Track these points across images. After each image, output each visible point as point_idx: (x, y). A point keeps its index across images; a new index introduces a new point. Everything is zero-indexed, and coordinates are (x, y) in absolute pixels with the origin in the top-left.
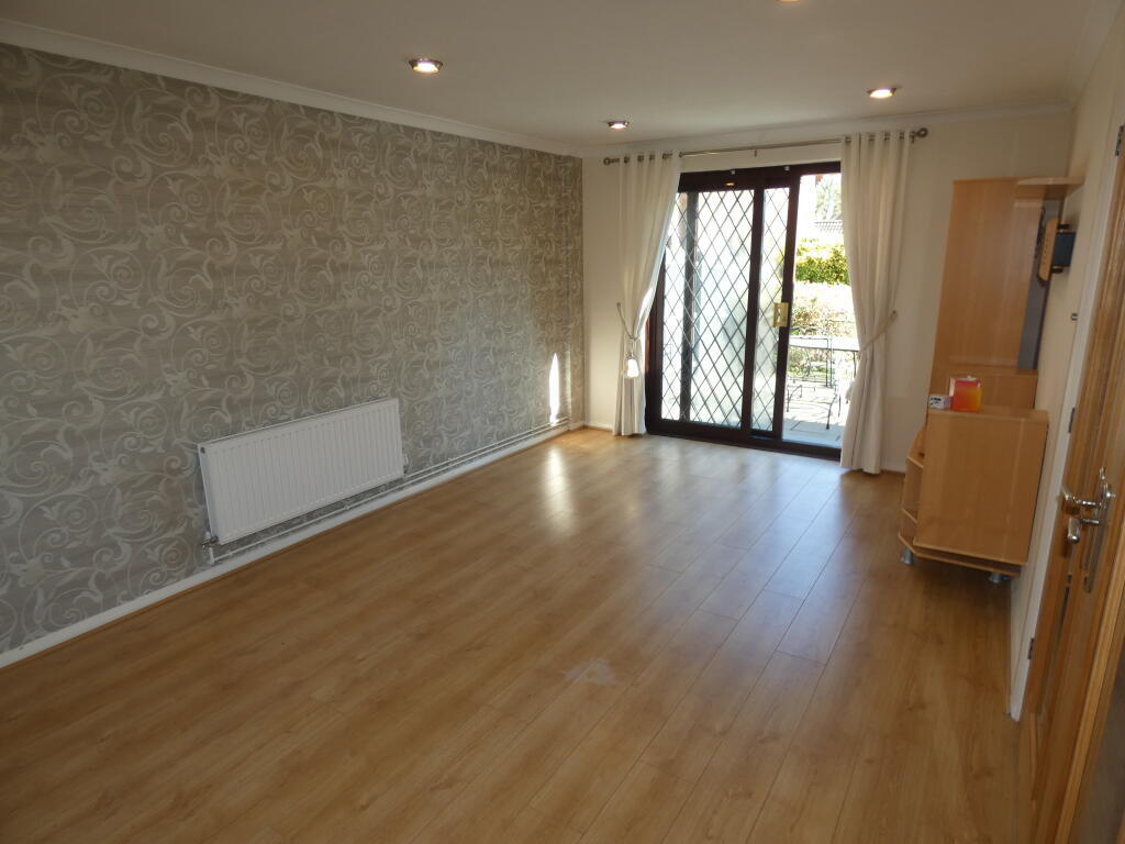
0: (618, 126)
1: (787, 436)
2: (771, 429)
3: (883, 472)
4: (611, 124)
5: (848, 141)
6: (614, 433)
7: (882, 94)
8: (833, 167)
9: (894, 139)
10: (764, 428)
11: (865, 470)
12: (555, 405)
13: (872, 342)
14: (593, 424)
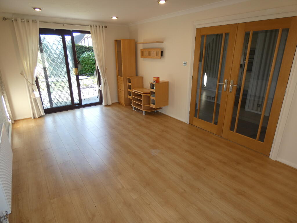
0: (37, 10)
1: (84, 103)
2: (79, 102)
3: (112, 104)
4: (34, 9)
5: (91, 26)
6: (33, 118)
7: (114, 18)
8: (88, 32)
9: (98, 27)
10: (77, 103)
11: (109, 104)
12: (8, 115)
13: (104, 75)
14: (18, 118)
